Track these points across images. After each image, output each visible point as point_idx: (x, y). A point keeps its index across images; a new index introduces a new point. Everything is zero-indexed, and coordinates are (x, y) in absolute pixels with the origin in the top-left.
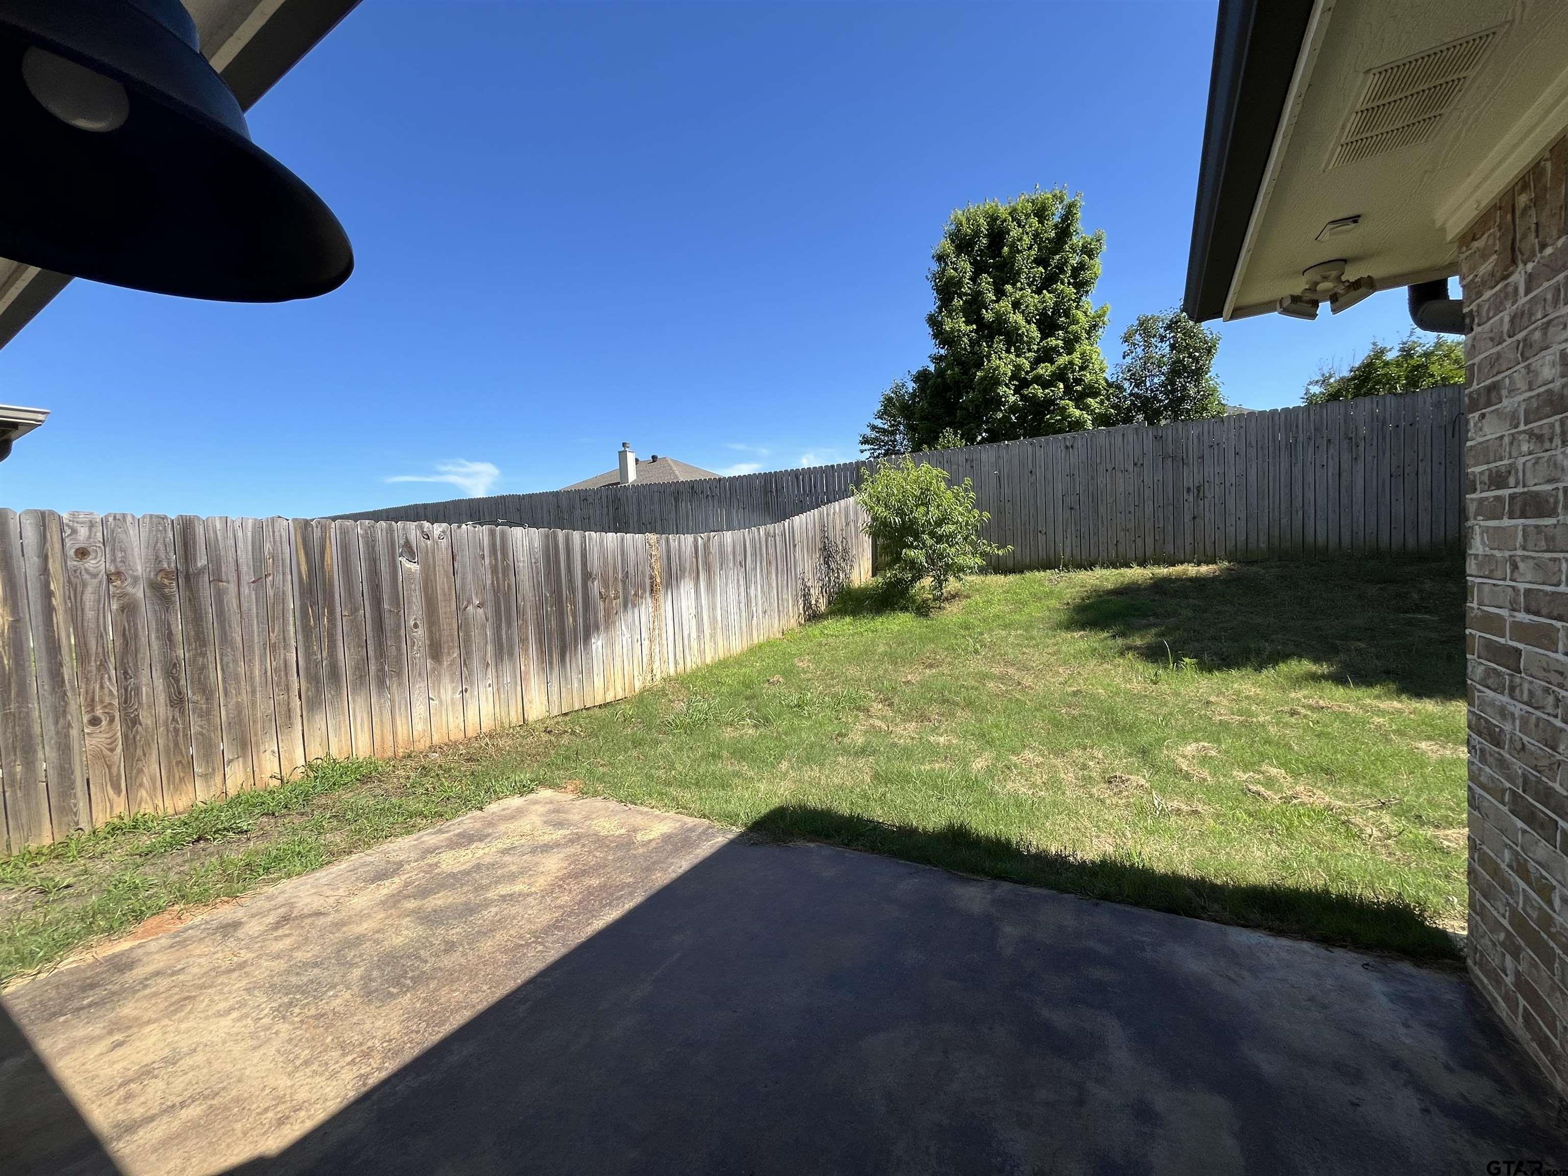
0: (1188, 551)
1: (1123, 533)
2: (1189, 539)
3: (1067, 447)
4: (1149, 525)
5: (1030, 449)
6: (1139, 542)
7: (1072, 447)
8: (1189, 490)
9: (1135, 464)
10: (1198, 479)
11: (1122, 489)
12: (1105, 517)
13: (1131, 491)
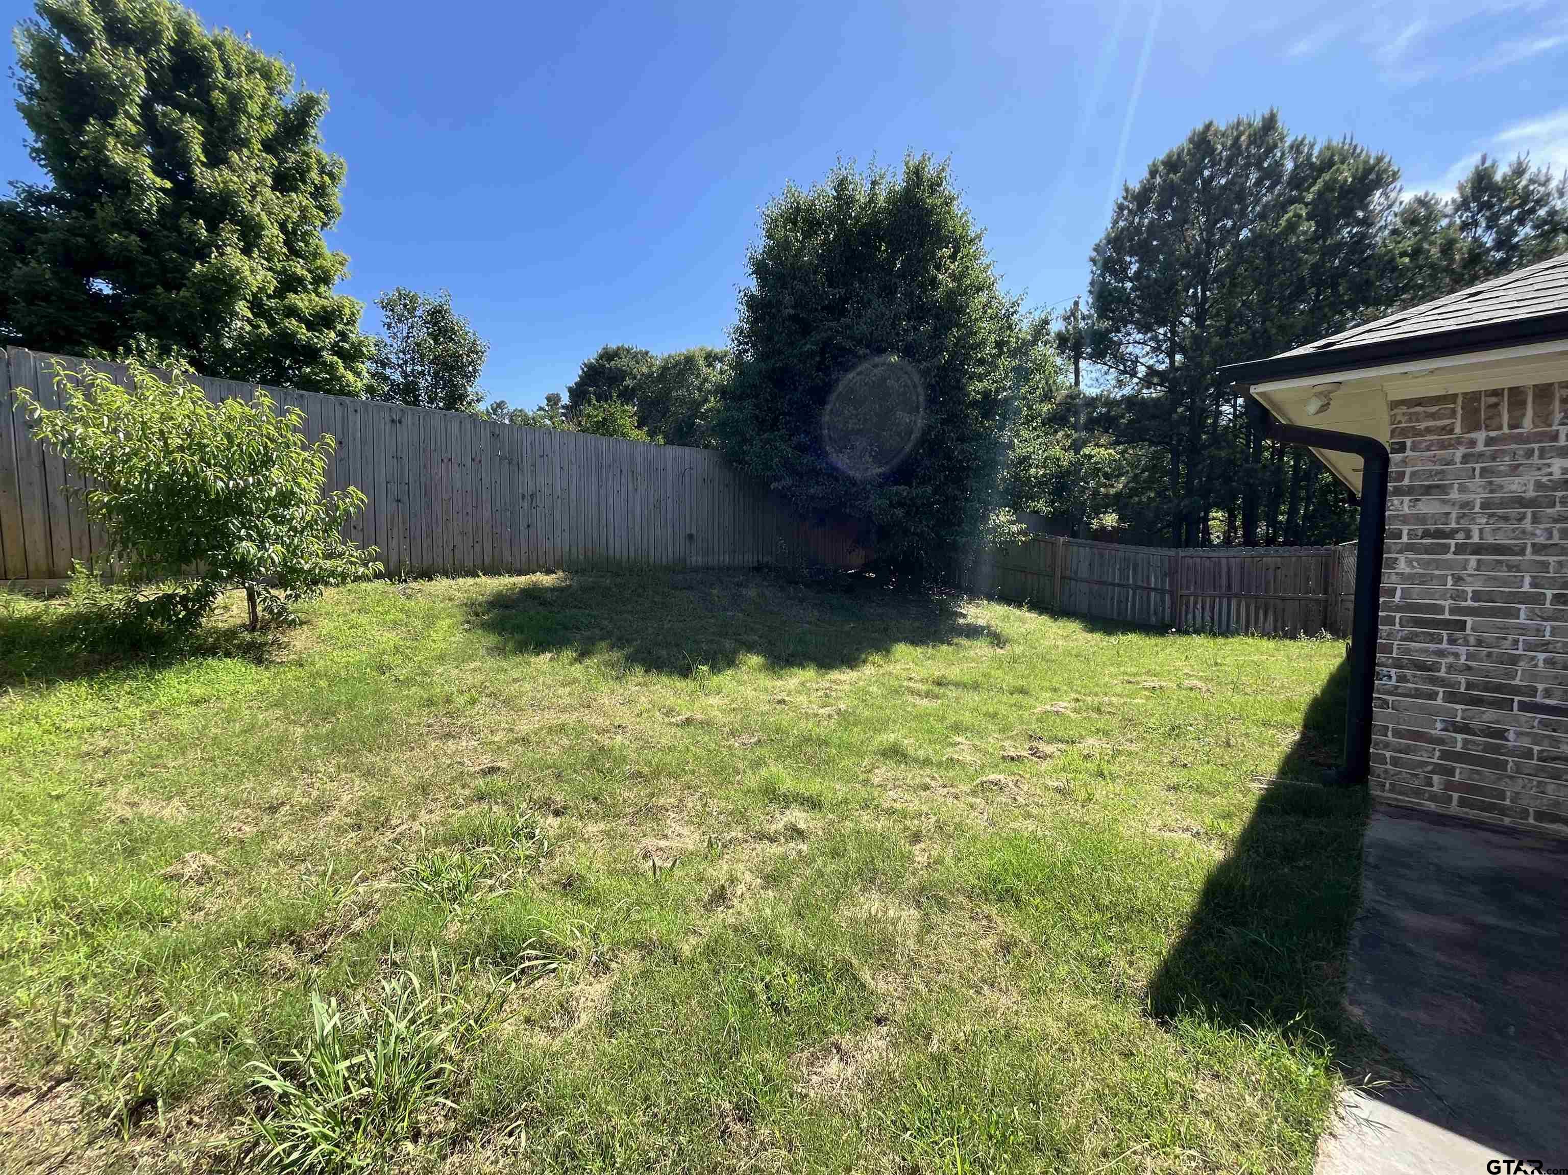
0: (523, 559)
1: (460, 537)
2: (524, 549)
3: (393, 421)
4: (487, 529)
5: (339, 410)
6: (478, 547)
7: (400, 422)
8: (523, 497)
9: (473, 460)
10: (531, 488)
11: (459, 485)
12: (439, 517)
13: (469, 489)
